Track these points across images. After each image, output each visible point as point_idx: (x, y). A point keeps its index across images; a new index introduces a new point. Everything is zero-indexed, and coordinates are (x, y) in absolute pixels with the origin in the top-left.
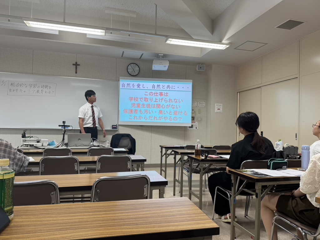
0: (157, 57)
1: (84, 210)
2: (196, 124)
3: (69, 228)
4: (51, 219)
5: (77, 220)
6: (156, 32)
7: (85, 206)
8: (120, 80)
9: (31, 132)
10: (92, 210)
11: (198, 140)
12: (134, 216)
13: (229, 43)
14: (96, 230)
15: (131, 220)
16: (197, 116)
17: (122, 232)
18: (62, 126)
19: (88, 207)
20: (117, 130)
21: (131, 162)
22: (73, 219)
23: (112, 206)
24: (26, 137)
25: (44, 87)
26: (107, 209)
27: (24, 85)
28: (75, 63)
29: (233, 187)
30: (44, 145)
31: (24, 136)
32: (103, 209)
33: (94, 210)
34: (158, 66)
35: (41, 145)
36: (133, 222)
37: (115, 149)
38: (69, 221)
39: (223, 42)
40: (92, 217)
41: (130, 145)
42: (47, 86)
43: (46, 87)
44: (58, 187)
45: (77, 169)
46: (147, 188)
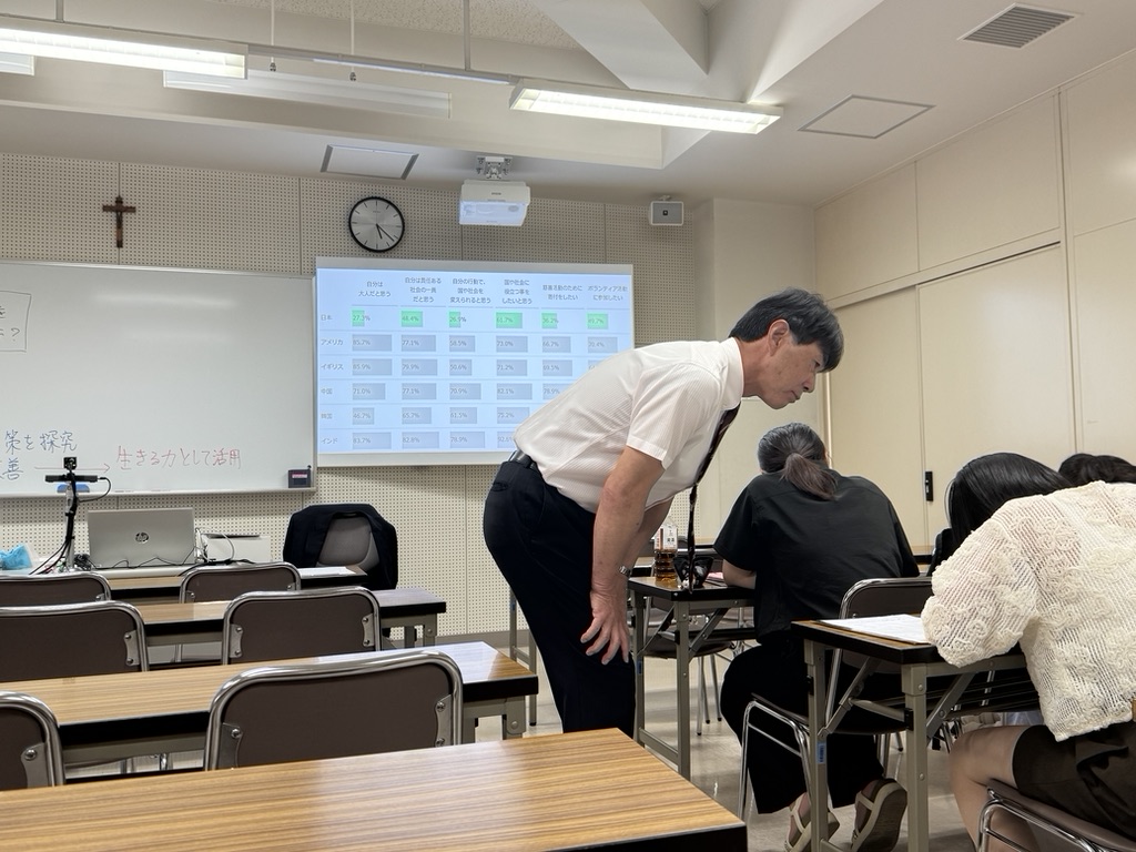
5: (147, 839)
6: (467, 62)
7: (180, 784)
8: (318, 270)
12: (393, 810)
13: (778, 105)
18: (62, 478)
19: (195, 790)
20: (313, 493)
21: (376, 619)
22: (128, 836)
23: (296, 779)
26: (275, 792)
28: (114, 204)
33: (221, 797)
34: (481, 209)
36: (390, 830)
37: (305, 573)
39: (754, 100)
40: (211, 822)
41: (371, 554)
44: (56, 725)
45: (135, 658)
46: (450, 710)
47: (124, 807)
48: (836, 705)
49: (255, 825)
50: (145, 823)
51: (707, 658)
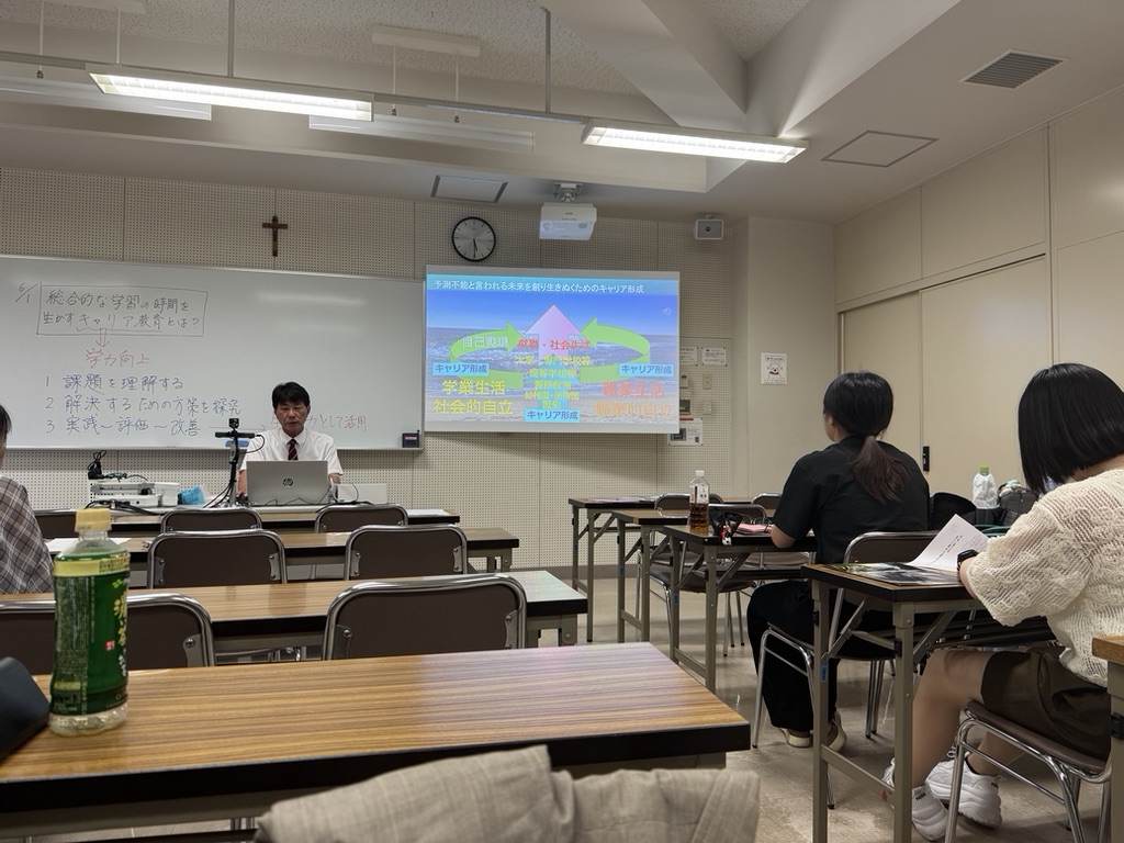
0: (556, 194)
1: (293, 684)
2: (696, 425)
3: (241, 731)
4: (181, 707)
5: (270, 710)
6: (548, 106)
7: (299, 670)
8: (428, 276)
9: (122, 460)
10: (323, 682)
11: (700, 473)
12: (463, 697)
13: (804, 139)
14: (328, 736)
15: (452, 707)
16: (700, 397)
17: (417, 740)
18: (227, 435)
19: (309, 675)
21: (465, 550)
22: (255, 707)
24: (103, 477)
25: (166, 306)
27: (95, 298)
28: (271, 222)
29: (818, 624)
30: (164, 503)
31: (95, 473)
32: (362, 680)
33: (330, 681)
34: (561, 225)
35: (156, 504)
36: (458, 713)
37: (413, 512)
38: (240, 712)
39: (784, 135)
40: (320, 700)
42: (176, 301)
43: (170, 306)
44: (209, 620)
45: (277, 574)
46: (515, 623)
47: (256, 685)
48: (838, 635)
49: (354, 704)
50: (269, 698)
51: (733, 594)
